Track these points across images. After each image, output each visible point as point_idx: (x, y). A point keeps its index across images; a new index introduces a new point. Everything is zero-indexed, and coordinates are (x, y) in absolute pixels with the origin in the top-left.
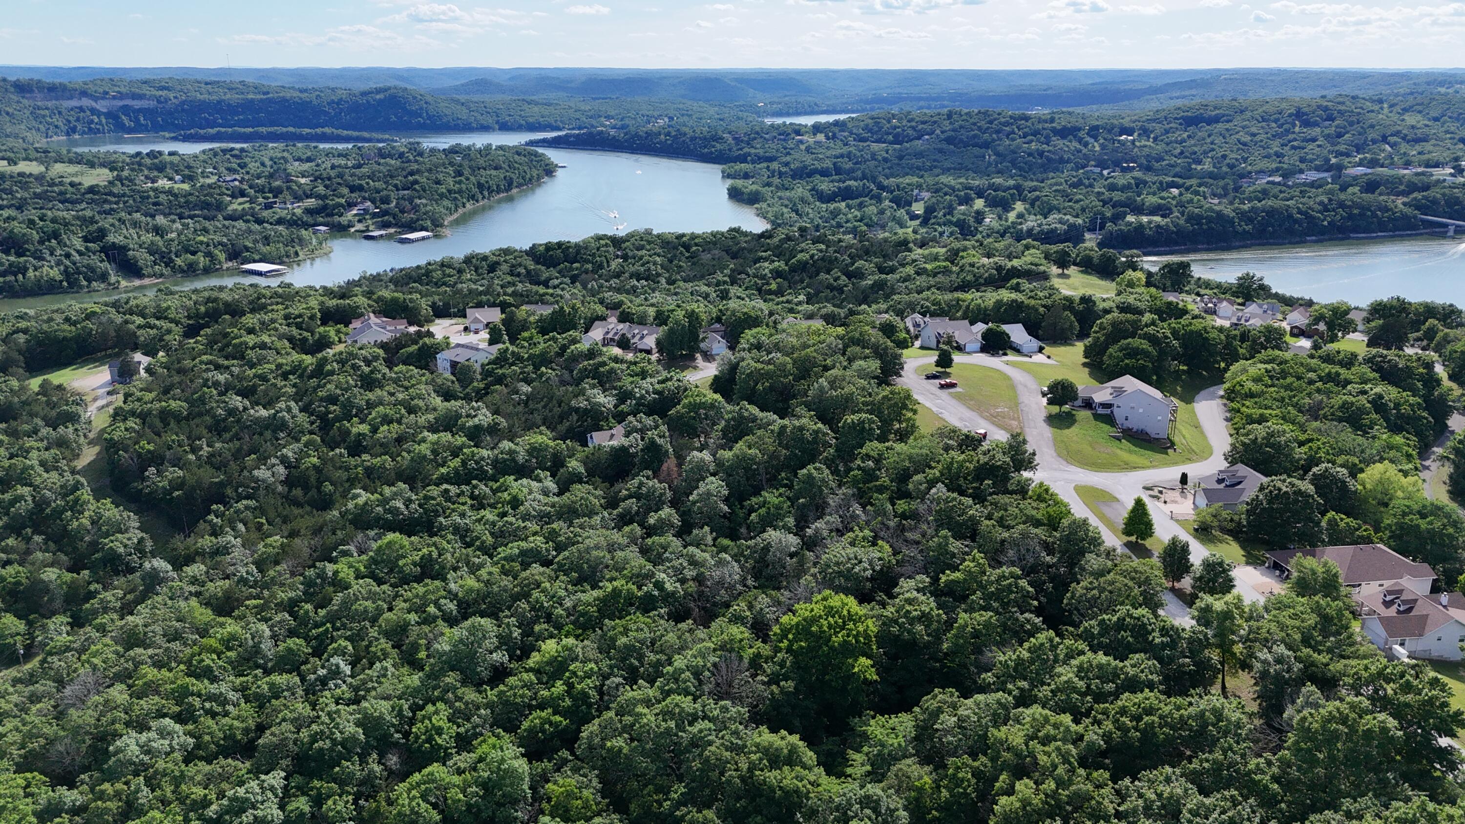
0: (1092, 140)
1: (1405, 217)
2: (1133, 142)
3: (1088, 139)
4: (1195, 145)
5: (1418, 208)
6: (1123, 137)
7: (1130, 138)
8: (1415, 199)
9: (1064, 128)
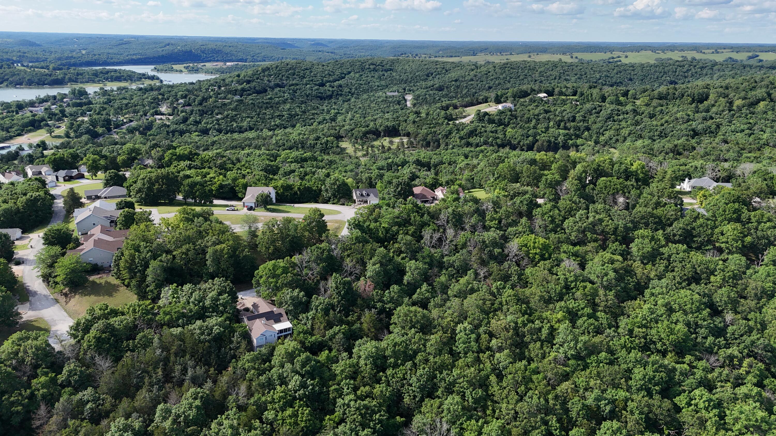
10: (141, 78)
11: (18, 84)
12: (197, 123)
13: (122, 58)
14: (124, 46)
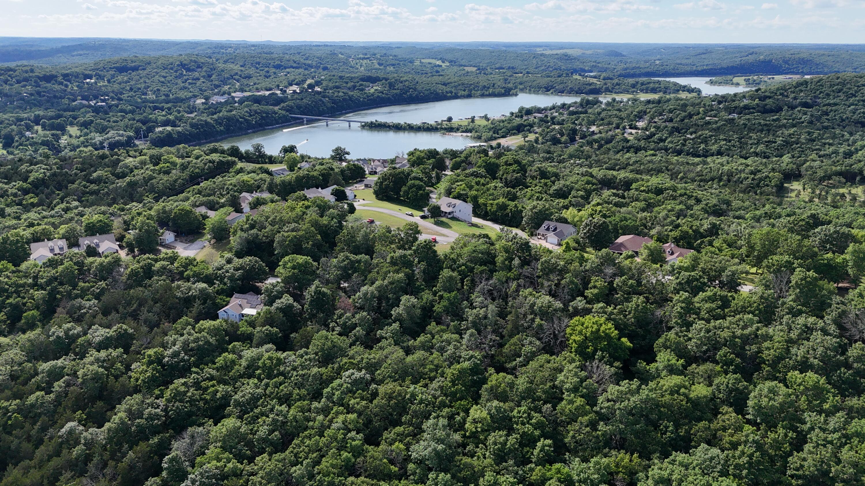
0: (69, 83)
1: (284, 116)
2: (96, 83)
3: (65, 82)
4: (136, 84)
5: (287, 111)
6: (88, 80)
7: (93, 81)
8: (283, 107)
9: (45, 75)
10: (678, 91)
11: (561, 92)
12: (661, 140)
13: (688, 69)
14: (703, 56)
